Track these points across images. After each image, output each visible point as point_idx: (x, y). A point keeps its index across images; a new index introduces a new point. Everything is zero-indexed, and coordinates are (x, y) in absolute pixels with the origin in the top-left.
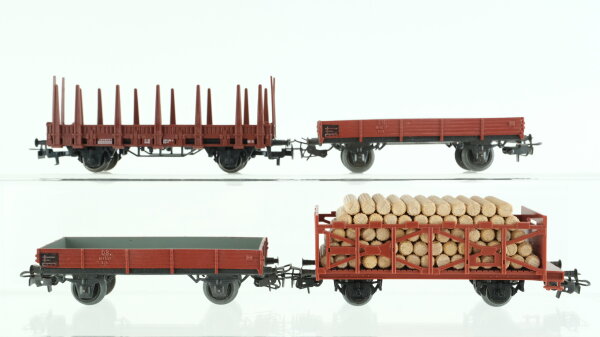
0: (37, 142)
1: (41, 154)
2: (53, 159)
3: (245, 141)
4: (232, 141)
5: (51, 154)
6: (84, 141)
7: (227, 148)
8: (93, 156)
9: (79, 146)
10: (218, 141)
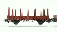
0: (5, 19)
1: (6, 21)
2: (8, 22)
3: (44, 19)
4: (42, 19)
5: (7, 21)
6: (14, 19)
7: (40, 20)
8: (16, 22)
9: (13, 20)
10: (39, 19)
